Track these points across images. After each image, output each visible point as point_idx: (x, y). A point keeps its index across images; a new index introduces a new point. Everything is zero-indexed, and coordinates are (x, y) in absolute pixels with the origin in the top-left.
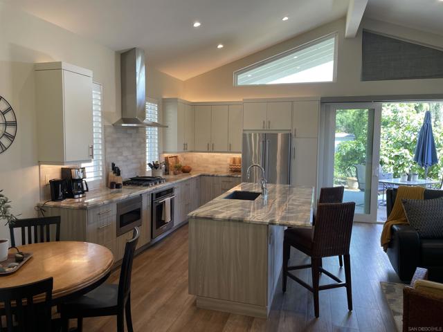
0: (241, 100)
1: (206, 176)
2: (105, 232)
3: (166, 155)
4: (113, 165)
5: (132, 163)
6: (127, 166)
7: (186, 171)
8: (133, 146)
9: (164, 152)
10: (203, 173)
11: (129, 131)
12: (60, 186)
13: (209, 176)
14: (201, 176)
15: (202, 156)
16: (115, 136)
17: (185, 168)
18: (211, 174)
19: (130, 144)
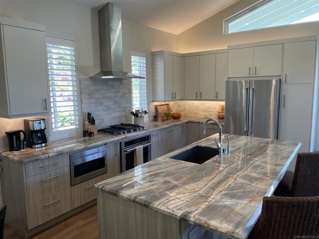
0: (226, 48)
1: (192, 122)
2: (53, 183)
3: (156, 103)
4: (89, 114)
5: (116, 112)
6: (109, 114)
7: (176, 117)
8: (115, 96)
9: (153, 101)
10: (190, 120)
11: (110, 83)
12: (14, 137)
13: (195, 122)
14: (187, 122)
15: (193, 103)
16: (93, 88)
17: (175, 115)
18: (197, 121)
19: (113, 95)
